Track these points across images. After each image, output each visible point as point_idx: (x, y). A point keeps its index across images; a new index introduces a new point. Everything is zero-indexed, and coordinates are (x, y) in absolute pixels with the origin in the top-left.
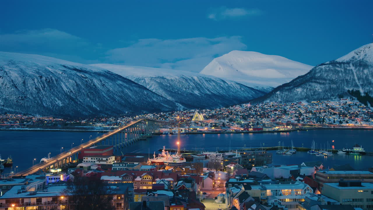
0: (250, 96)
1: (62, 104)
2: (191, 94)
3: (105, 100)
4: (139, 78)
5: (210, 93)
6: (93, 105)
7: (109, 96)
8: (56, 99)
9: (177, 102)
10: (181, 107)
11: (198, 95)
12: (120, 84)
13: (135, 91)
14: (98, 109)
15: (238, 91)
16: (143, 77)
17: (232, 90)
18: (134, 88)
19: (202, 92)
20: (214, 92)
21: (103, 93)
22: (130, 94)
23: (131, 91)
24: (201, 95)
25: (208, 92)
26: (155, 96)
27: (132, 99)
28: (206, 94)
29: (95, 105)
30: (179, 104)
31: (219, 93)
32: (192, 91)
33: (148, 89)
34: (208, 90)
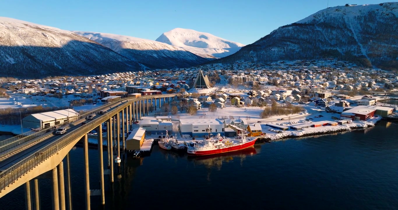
0: (194, 59)
1: (14, 61)
2: (151, 56)
3: (69, 59)
4: (105, 42)
5: (166, 57)
6: (54, 64)
7: (74, 56)
8: (7, 56)
9: (140, 62)
10: (144, 67)
11: (157, 57)
12: (86, 45)
13: (101, 52)
14: (60, 68)
15: (186, 56)
16: (109, 41)
17: (181, 55)
18: (100, 49)
19: (160, 55)
20: (168, 56)
21: (67, 52)
22: (96, 55)
23: (97, 51)
24: (158, 57)
25: (164, 56)
26: (120, 57)
27: (97, 59)
28: (163, 57)
29: (56, 63)
30: (142, 65)
31: (172, 56)
32: (152, 54)
33: (113, 51)
34: (164, 54)
